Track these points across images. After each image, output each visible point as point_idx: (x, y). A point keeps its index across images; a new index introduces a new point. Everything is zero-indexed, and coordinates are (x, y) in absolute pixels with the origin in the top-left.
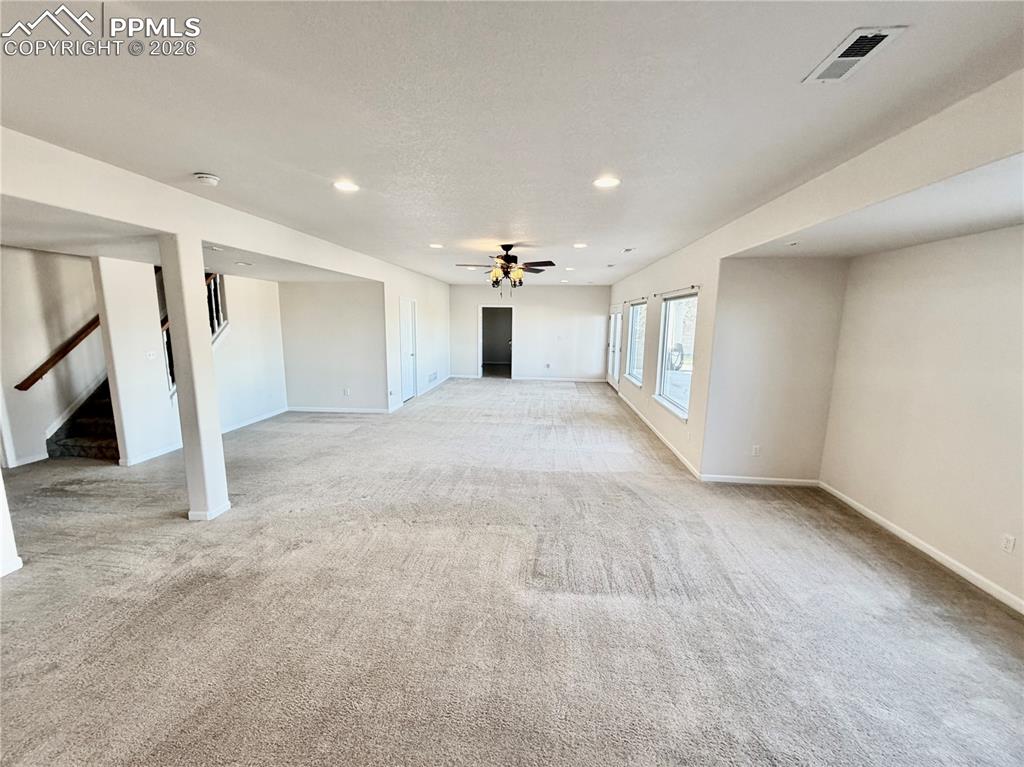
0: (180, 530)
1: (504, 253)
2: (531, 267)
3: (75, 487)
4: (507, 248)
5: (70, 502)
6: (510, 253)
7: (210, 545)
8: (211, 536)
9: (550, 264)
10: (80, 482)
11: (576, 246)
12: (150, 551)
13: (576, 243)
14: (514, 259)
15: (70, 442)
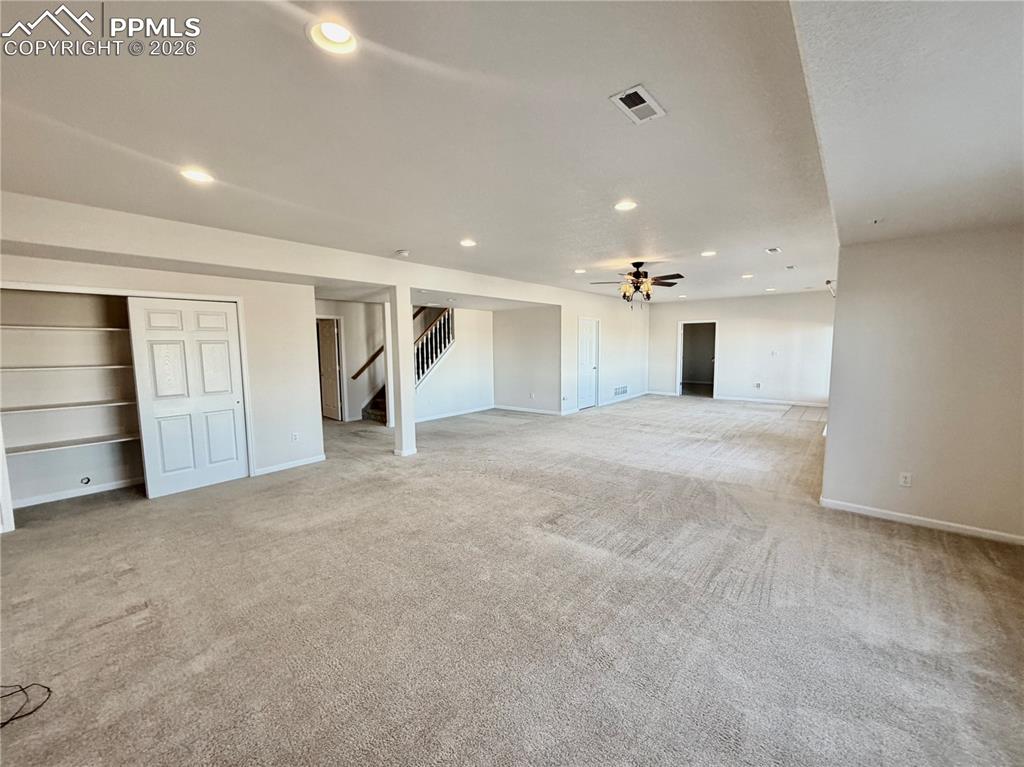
0: (389, 458)
1: (635, 269)
2: (660, 281)
3: (362, 434)
4: (637, 265)
5: (358, 439)
6: (641, 269)
7: (395, 467)
8: (397, 463)
9: (679, 276)
10: (366, 431)
11: (704, 254)
12: (369, 464)
13: (704, 250)
14: (645, 275)
15: (370, 411)
